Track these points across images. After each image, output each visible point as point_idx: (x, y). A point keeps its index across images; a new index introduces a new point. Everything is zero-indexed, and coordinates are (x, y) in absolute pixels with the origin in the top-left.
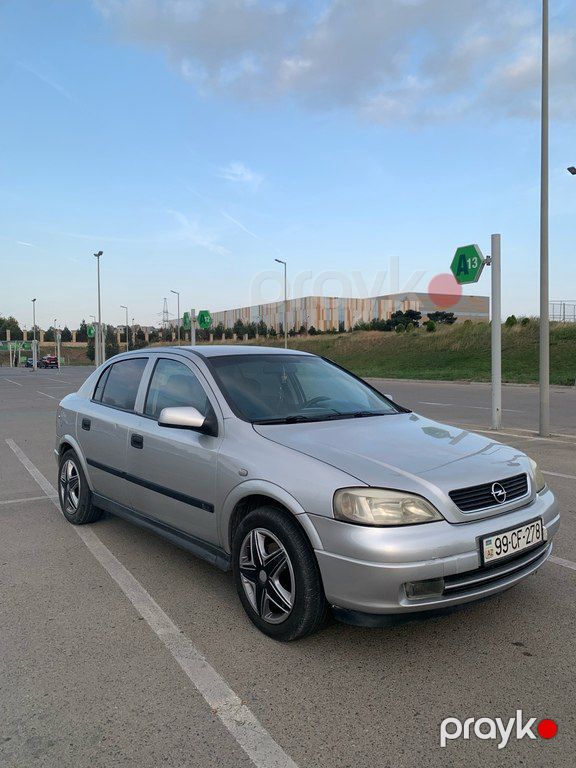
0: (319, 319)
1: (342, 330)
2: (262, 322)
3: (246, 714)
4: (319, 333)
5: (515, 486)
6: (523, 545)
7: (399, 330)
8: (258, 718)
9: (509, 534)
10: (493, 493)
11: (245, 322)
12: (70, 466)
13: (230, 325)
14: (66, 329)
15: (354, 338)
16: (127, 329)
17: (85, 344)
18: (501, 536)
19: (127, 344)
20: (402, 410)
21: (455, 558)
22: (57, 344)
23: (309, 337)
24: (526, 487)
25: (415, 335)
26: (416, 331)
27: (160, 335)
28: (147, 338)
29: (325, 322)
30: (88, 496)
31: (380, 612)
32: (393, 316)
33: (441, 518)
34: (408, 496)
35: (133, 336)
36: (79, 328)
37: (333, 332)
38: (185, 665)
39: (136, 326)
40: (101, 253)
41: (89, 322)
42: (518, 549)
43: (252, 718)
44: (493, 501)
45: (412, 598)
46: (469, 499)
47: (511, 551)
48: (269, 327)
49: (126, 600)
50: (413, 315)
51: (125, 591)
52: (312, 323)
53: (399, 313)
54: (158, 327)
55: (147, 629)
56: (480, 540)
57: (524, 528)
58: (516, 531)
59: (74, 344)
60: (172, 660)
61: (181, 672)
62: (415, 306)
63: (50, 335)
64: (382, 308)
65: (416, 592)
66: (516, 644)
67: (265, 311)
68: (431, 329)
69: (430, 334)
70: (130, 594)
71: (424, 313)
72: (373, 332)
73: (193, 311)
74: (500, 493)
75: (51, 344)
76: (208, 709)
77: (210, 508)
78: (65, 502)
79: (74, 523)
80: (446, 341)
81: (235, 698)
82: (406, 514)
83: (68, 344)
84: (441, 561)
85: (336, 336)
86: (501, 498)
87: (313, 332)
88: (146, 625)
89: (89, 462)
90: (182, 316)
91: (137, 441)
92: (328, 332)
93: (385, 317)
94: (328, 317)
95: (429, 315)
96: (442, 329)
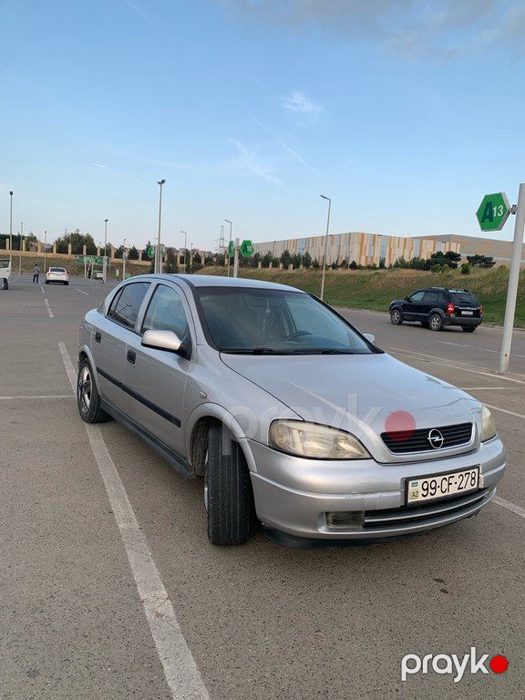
0: (361, 254)
1: (382, 265)
2: (307, 254)
3: (168, 609)
4: (360, 267)
5: (457, 434)
6: (454, 490)
7: (434, 271)
8: (176, 613)
9: (438, 479)
10: (430, 438)
11: (291, 253)
12: (86, 373)
13: (278, 254)
14: (134, 248)
15: (390, 275)
16: (187, 253)
17: (149, 263)
18: (429, 480)
19: (185, 265)
20: (375, 350)
21: (377, 495)
22: (123, 261)
23: (349, 271)
24: (470, 436)
25: (449, 276)
26: (451, 272)
27: (215, 259)
28: (203, 262)
29: (367, 258)
30: (97, 400)
31: (302, 535)
32: (433, 256)
33: (368, 456)
34: (341, 433)
35: (191, 259)
36: (145, 248)
37: (374, 268)
38: (132, 558)
39: (194, 251)
40: (163, 182)
41: (154, 243)
42: (446, 494)
43: (171, 613)
44: (427, 446)
45: (332, 527)
46: (402, 441)
47: (439, 494)
48: (313, 259)
49: (105, 495)
50: (452, 256)
51: (106, 486)
52: (354, 258)
53: (440, 254)
54: (214, 252)
55: (113, 522)
56: (406, 481)
57: (457, 475)
58: (447, 477)
59: (140, 262)
60: (123, 551)
61: (126, 563)
62: (455, 249)
63: (119, 253)
64: (423, 247)
65: (336, 522)
66: (437, 580)
67: (311, 243)
68: (465, 271)
69: (463, 277)
70: (110, 489)
71: (464, 256)
72: (410, 271)
73: (238, 239)
74: (437, 439)
75: (120, 260)
76: (137, 598)
77: (178, 423)
78: (81, 402)
79: (87, 422)
80: (479, 284)
81: (163, 592)
82: (338, 449)
83: (135, 262)
84: (362, 497)
85: (373, 272)
86: (437, 444)
87: (354, 266)
88: (113, 518)
89: (98, 370)
90: (227, 245)
91: (132, 357)
92: (369, 268)
93: (425, 256)
94: (370, 252)
95: (468, 258)
96: (478, 273)
